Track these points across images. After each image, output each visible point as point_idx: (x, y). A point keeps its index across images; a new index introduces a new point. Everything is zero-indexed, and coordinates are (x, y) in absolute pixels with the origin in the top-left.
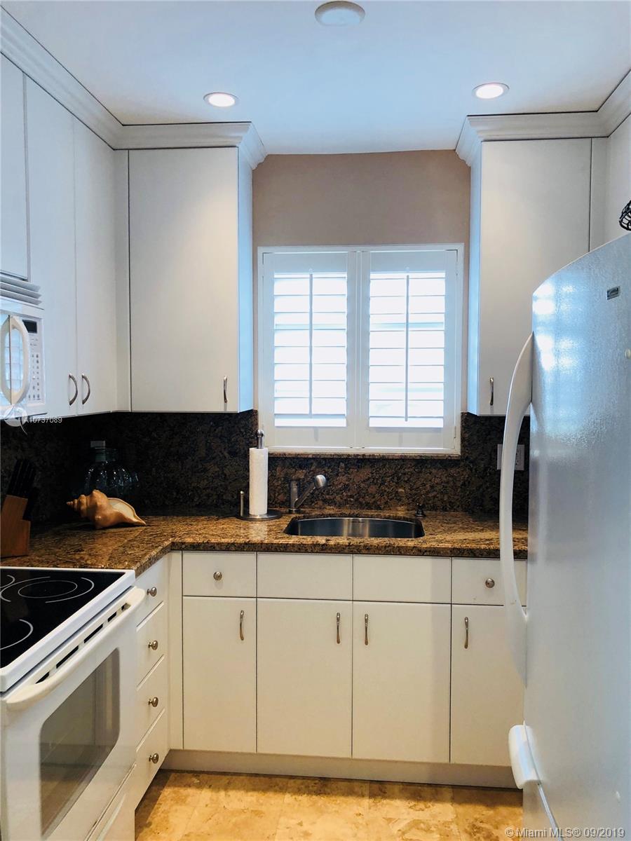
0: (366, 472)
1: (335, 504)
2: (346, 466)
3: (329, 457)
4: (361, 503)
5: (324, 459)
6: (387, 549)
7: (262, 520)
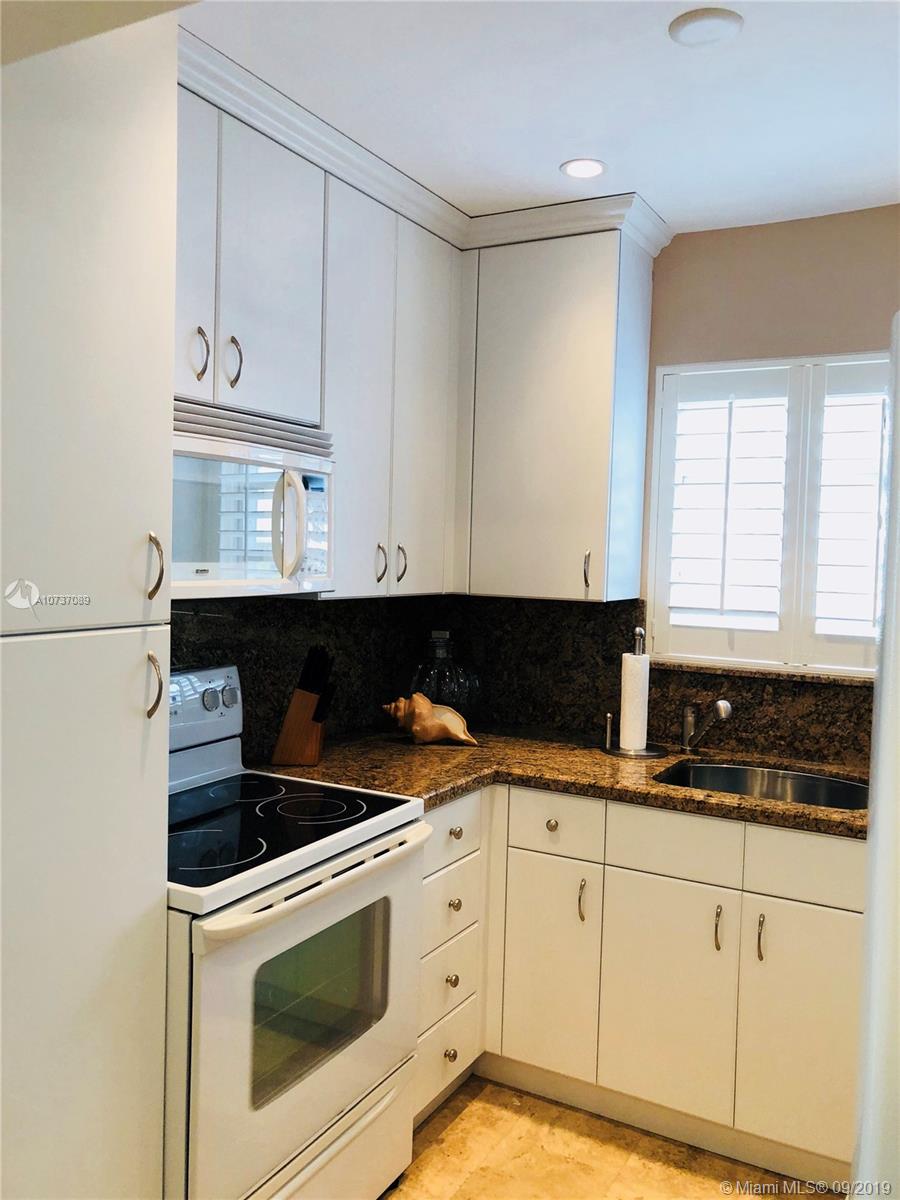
0: (807, 703)
1: (757, 747)
2: (775, 692)
3: (749, 675)
4: (796, 749)
5: (741, 678)
6: (797, 820)
7: (638, 757)
